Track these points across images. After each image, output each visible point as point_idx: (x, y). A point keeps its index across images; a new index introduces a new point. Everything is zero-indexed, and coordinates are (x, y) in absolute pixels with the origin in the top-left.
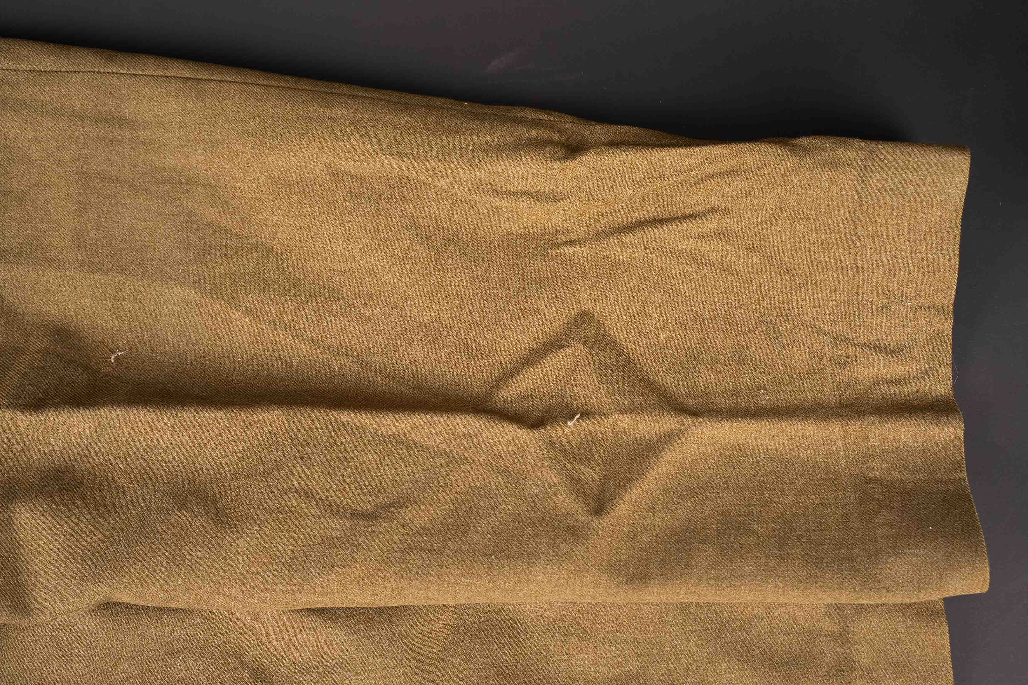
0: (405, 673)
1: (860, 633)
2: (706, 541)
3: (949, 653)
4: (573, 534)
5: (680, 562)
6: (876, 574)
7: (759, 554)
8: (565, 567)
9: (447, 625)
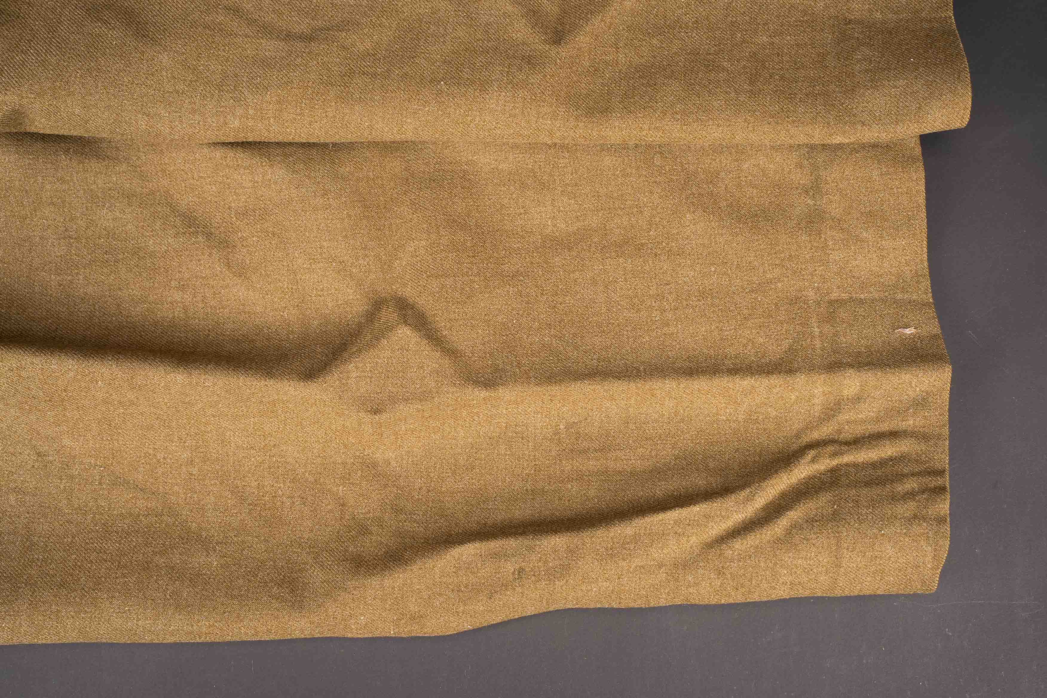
0: (349, 216)
1: (832, 182)
2: (672, 77)
3: (924, 201)
4: (529, 63)
5: (644, 96)
6: (852, 108)
7: (728, 89)
8: (521, 95)
9: (394, 175)
